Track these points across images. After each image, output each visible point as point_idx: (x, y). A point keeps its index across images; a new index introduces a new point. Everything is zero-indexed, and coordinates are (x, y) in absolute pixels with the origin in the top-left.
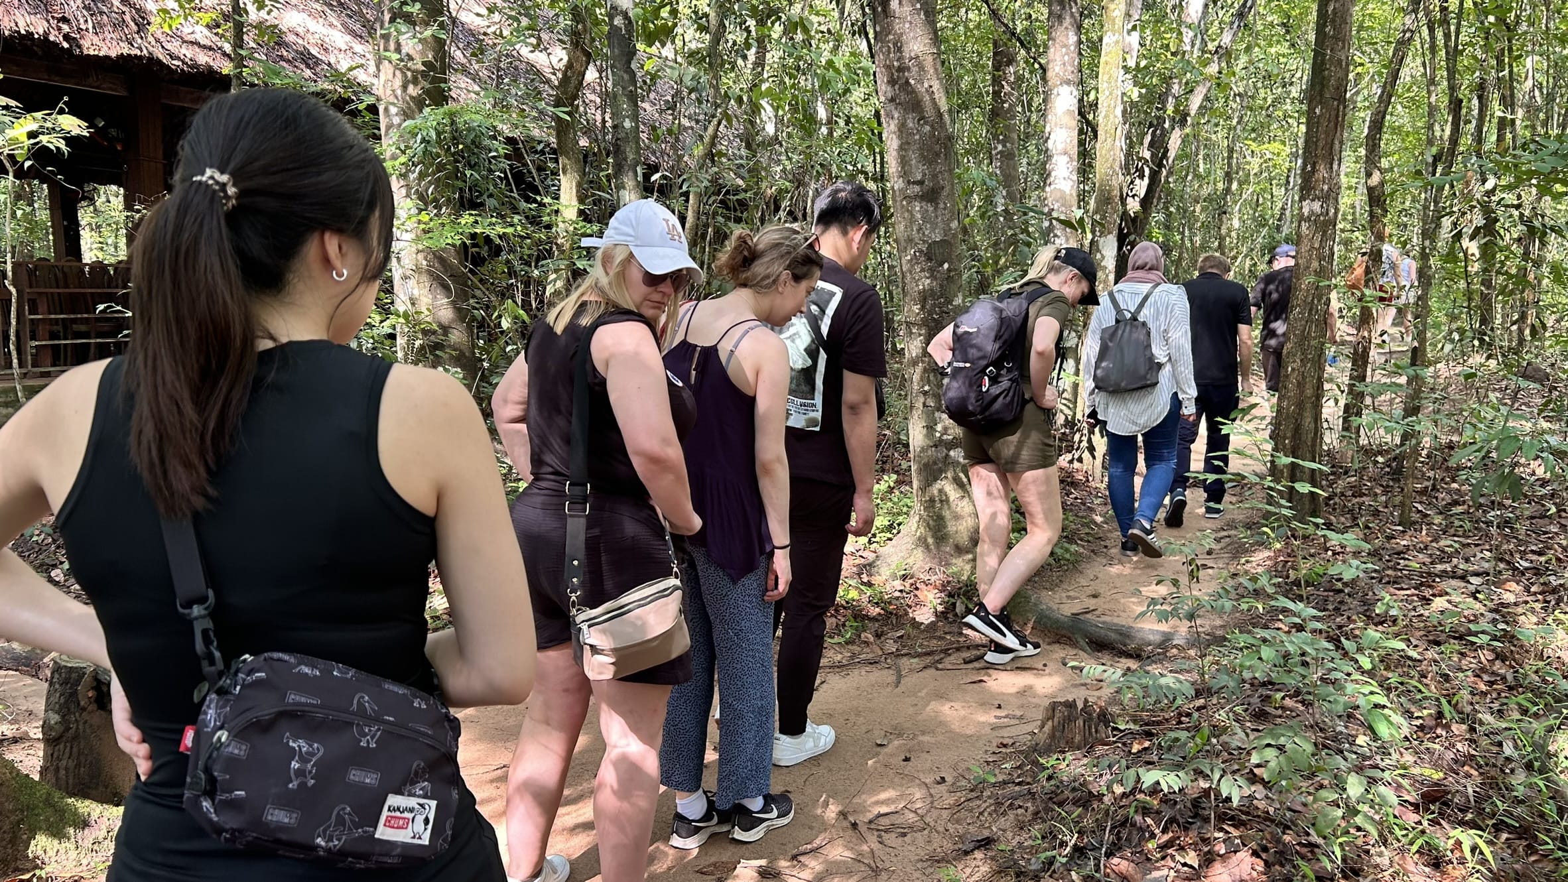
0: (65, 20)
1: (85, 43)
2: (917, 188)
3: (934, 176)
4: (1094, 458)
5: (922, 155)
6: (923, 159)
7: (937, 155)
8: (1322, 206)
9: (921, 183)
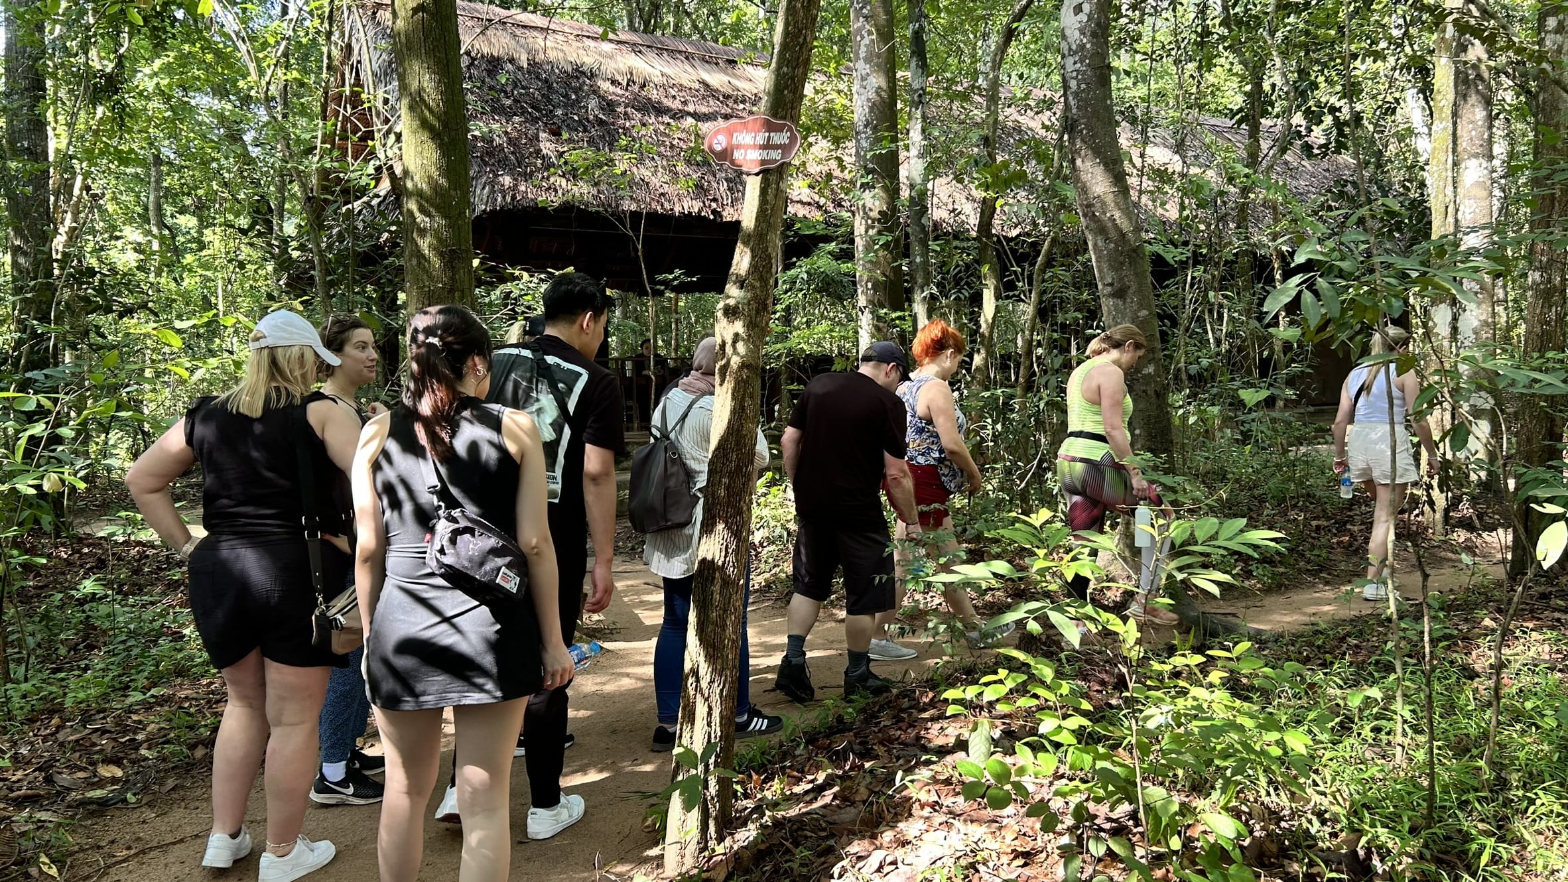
0: (715, 200)
1: (725, 214)
2: (1109, 289)
3: (1121, 279)
4: (1434, 511)
5: (1110, 265)
6: (1111, 267)
7: (1122, 264)
8: (1542, 276)
9: (1111, 285)
